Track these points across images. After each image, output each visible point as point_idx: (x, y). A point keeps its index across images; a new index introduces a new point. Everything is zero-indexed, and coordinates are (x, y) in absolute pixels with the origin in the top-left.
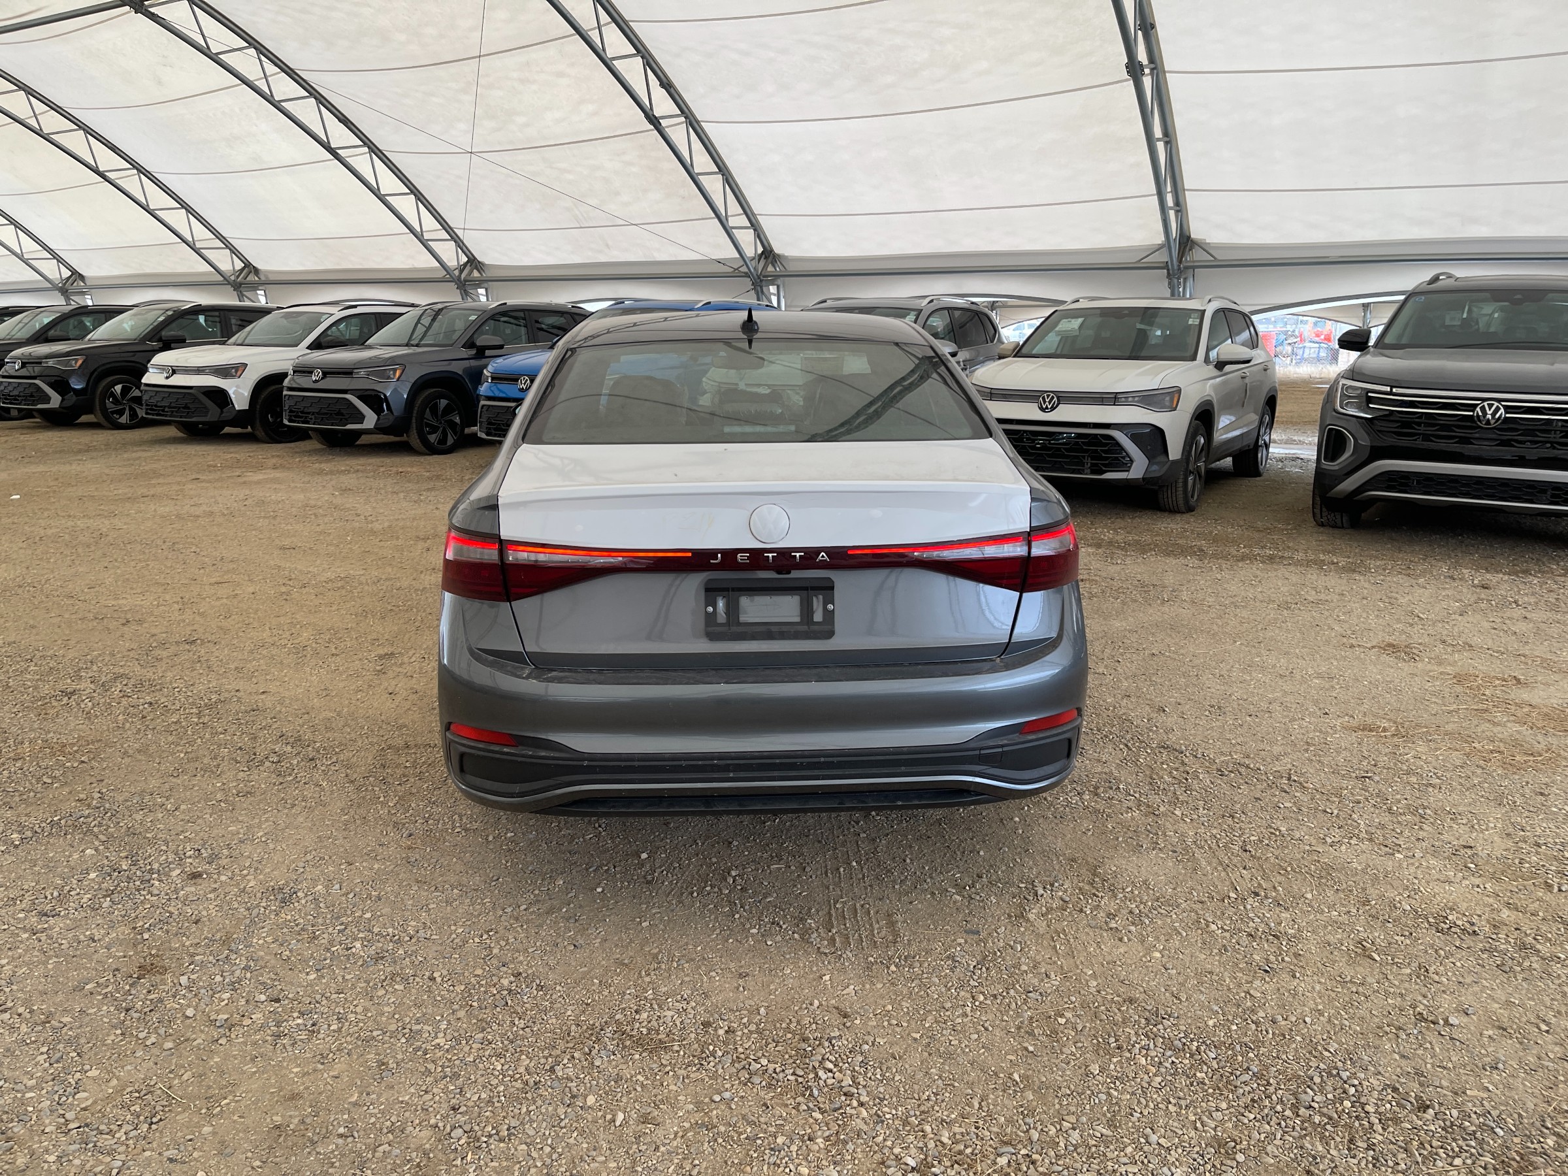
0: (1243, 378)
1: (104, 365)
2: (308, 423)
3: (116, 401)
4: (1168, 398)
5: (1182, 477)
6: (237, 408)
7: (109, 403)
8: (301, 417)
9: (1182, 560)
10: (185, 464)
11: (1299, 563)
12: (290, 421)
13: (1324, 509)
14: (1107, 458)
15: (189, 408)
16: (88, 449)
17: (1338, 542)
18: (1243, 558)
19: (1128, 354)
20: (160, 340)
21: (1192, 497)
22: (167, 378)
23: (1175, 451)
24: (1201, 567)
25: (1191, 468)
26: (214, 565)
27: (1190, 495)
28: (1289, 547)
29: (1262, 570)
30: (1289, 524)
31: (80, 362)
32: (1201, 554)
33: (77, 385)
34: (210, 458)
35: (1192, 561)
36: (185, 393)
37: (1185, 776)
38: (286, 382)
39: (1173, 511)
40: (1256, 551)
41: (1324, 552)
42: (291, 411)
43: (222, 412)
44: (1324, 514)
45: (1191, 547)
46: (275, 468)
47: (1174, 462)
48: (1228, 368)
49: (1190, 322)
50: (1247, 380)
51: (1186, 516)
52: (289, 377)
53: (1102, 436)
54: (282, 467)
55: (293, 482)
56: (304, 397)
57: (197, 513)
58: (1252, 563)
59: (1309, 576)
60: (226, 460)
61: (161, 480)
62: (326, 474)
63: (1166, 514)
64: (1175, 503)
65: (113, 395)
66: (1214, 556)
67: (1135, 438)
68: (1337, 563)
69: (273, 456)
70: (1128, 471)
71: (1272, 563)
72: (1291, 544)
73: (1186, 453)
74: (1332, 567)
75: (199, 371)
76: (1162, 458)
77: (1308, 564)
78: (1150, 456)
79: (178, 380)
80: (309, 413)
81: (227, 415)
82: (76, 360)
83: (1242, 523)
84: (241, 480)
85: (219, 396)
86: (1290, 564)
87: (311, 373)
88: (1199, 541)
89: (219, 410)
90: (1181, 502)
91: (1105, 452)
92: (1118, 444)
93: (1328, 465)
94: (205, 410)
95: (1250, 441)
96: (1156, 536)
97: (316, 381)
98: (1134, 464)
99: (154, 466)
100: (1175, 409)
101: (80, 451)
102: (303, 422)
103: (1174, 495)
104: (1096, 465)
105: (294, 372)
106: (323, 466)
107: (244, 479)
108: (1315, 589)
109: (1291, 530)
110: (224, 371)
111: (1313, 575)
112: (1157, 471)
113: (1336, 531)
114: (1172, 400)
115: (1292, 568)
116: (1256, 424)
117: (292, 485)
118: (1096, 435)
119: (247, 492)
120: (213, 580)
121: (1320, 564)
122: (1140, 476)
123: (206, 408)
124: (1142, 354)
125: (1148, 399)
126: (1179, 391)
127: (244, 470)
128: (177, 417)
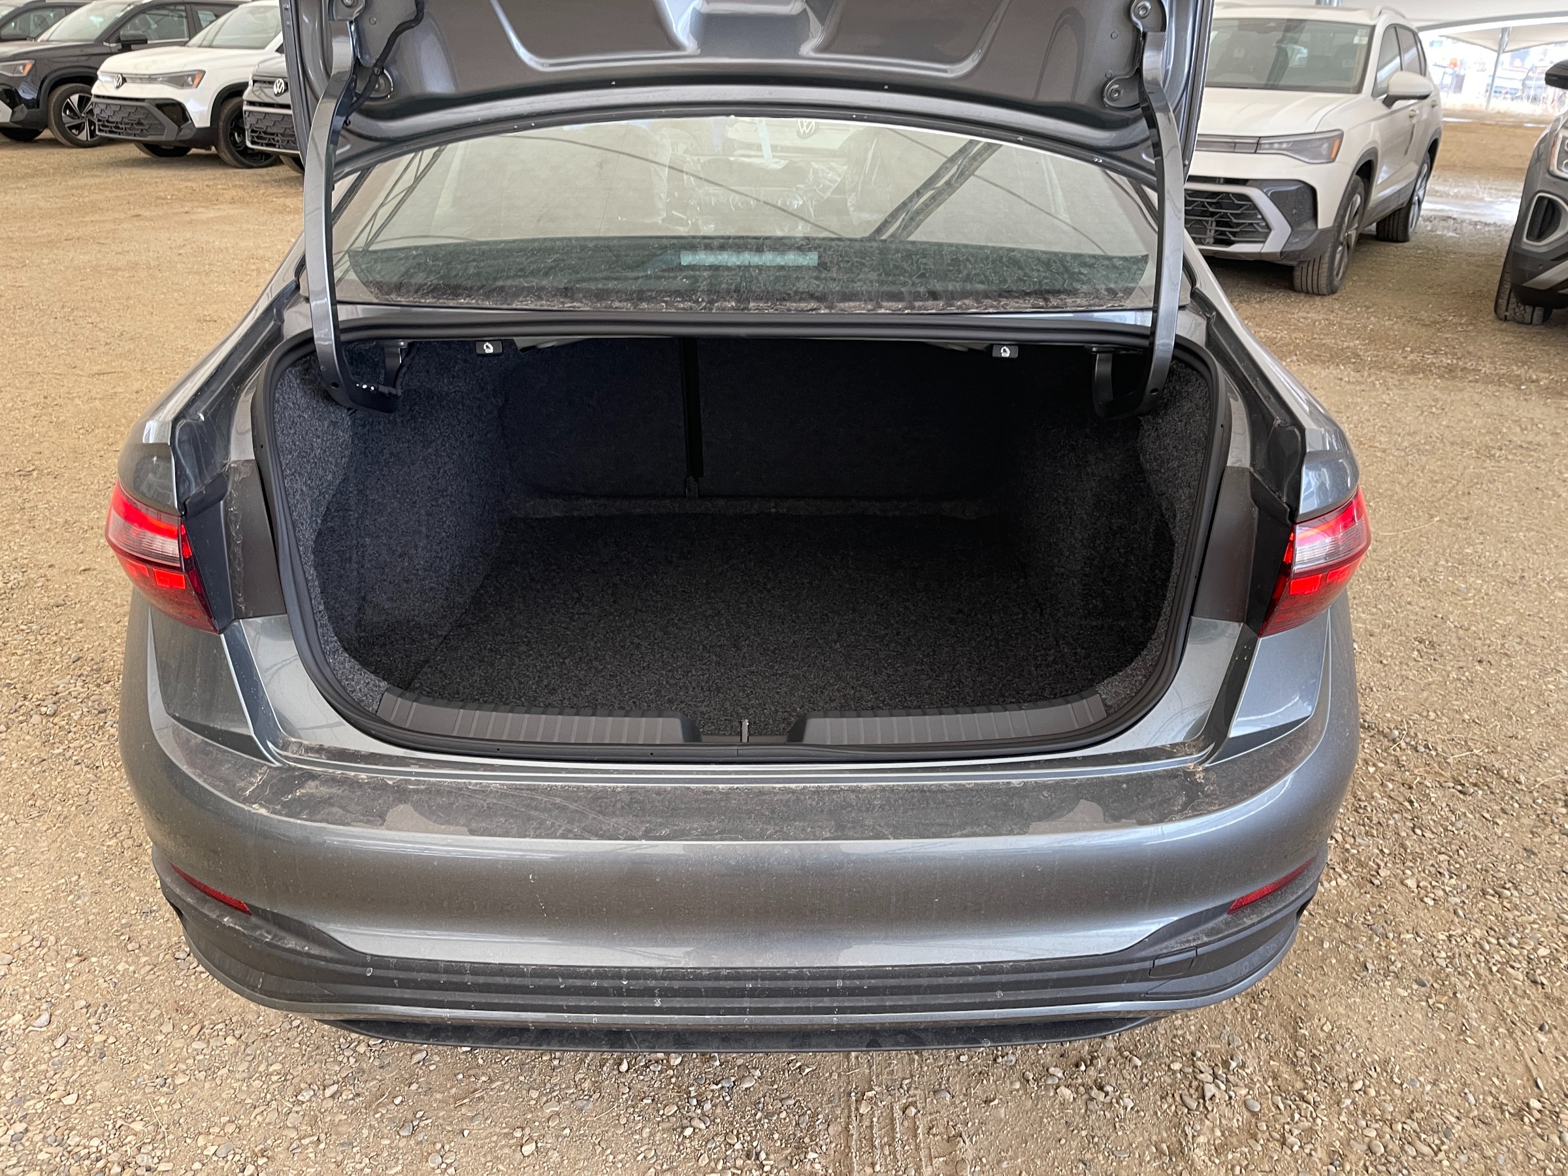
0: (1411, 117)
1: (55, 71)
2: (274, 146)
3: (74, 115)
4: (1325, 146)
5: (1329, 250)
6: (197, 125)
7: (66, 117)
8: (265, 139)
9: (1333, 371)
10: (131, 195)
11: (1487, 380)
12: (253, 143)
13: (1513, 300)
14: (1238, 225)
15: (142, 124)
16: (36, 173)
17: (1530, 346)
18: (1413, 370)
19: (1264, 82)
20: (118, 41)
21: (1337, 275)
22: (118, 87)
23: (1326, 218)
24: (1360, 383)
25: (1341, 238)
26: (107, 344)
27: (1335, 273)
28: (1469, 353)
29: (1442, 389)
30: (1461, 316)
31: (28, 68)
32: (1354, 359)
33: (27, 94)
34: (162, 187)
35: (1346, 372)
36: (137, 107)
37: (1407, 793)
38: (247, 95)
39: (1313, 292)
40: (1430, 359)
41: (1516, 361)
42: (253, 131)
43: (180, 130)
44: (1511, 306)
45: (1342, 349)
46: (233, 201)
47: (1325, 231)
48: (1398, 104)
49: (1356, 40)
50: (1414, 121)
51: (1328, 300)
52: (249, 88)
53: (1235, 195)
54: (242, 200)
55: (247, 222)
56: (266, 114)
57: (119, 265)
58: (1426, 377)
59: (1505, 400)
60: (179, 190)
61: (97, 217)
62: (290, 212)
63: (1302, 297)
64: (1315, 282)
65: (68, 107)
66: (1374, 365)
67: (1276, 198)
68: (1537, 381)
69: (235, 186)
70: (1264, 242)
71: (1454, 378)
72: (1471, 348)
73: (1339, 219)
74: (1532, 386)
75: (151, 79)
76: (1309, 226)
77: (1500, 381)
78: (1294, 223)
79: (131, 90)
80: (273, 134)
81: (186, 134)
82: (24, 66)
83: (1400, 312)
84: (187, 218)
85: (176, 111)
86: (1477, 381)
87: (272, 83)
88: (1352, 340)
89: (177, 127)
90: (1323, 281)
91: (1236, 216)
92: (1255, 207)
93: (1527, 244)
94: (161, 128)
95: (1404, 199)
96: (1294, 331)
97: (278, 94)
98: (1272, 233)
99: (94, 197)
100: (1333, 160)
101: (25, 177)
102: (268, 145)
103: (1315, 273)
104: (1223, 233)
105: (254, 82)
106: (288, 201)
107: (193, 217)
108: (1517, 422)
109: (1467, 325)
110: (179, 80)
111: (1510, 401)
112: (1300, 245)
113: (1524, 329)
114: (1331, 148)
115: (1480, 387)
116: (1414, 176)
117: (245, 226)
118: (1228, 194)
119: (188, 235)
120: (96, 368)
121: (1517, 381)
122: (1278, 249)
123: (161, 124)
124: (1282, 83)
125: (1299, 146)
126: (1341, 136)
127: (196, 204)
128: (129, 135)
